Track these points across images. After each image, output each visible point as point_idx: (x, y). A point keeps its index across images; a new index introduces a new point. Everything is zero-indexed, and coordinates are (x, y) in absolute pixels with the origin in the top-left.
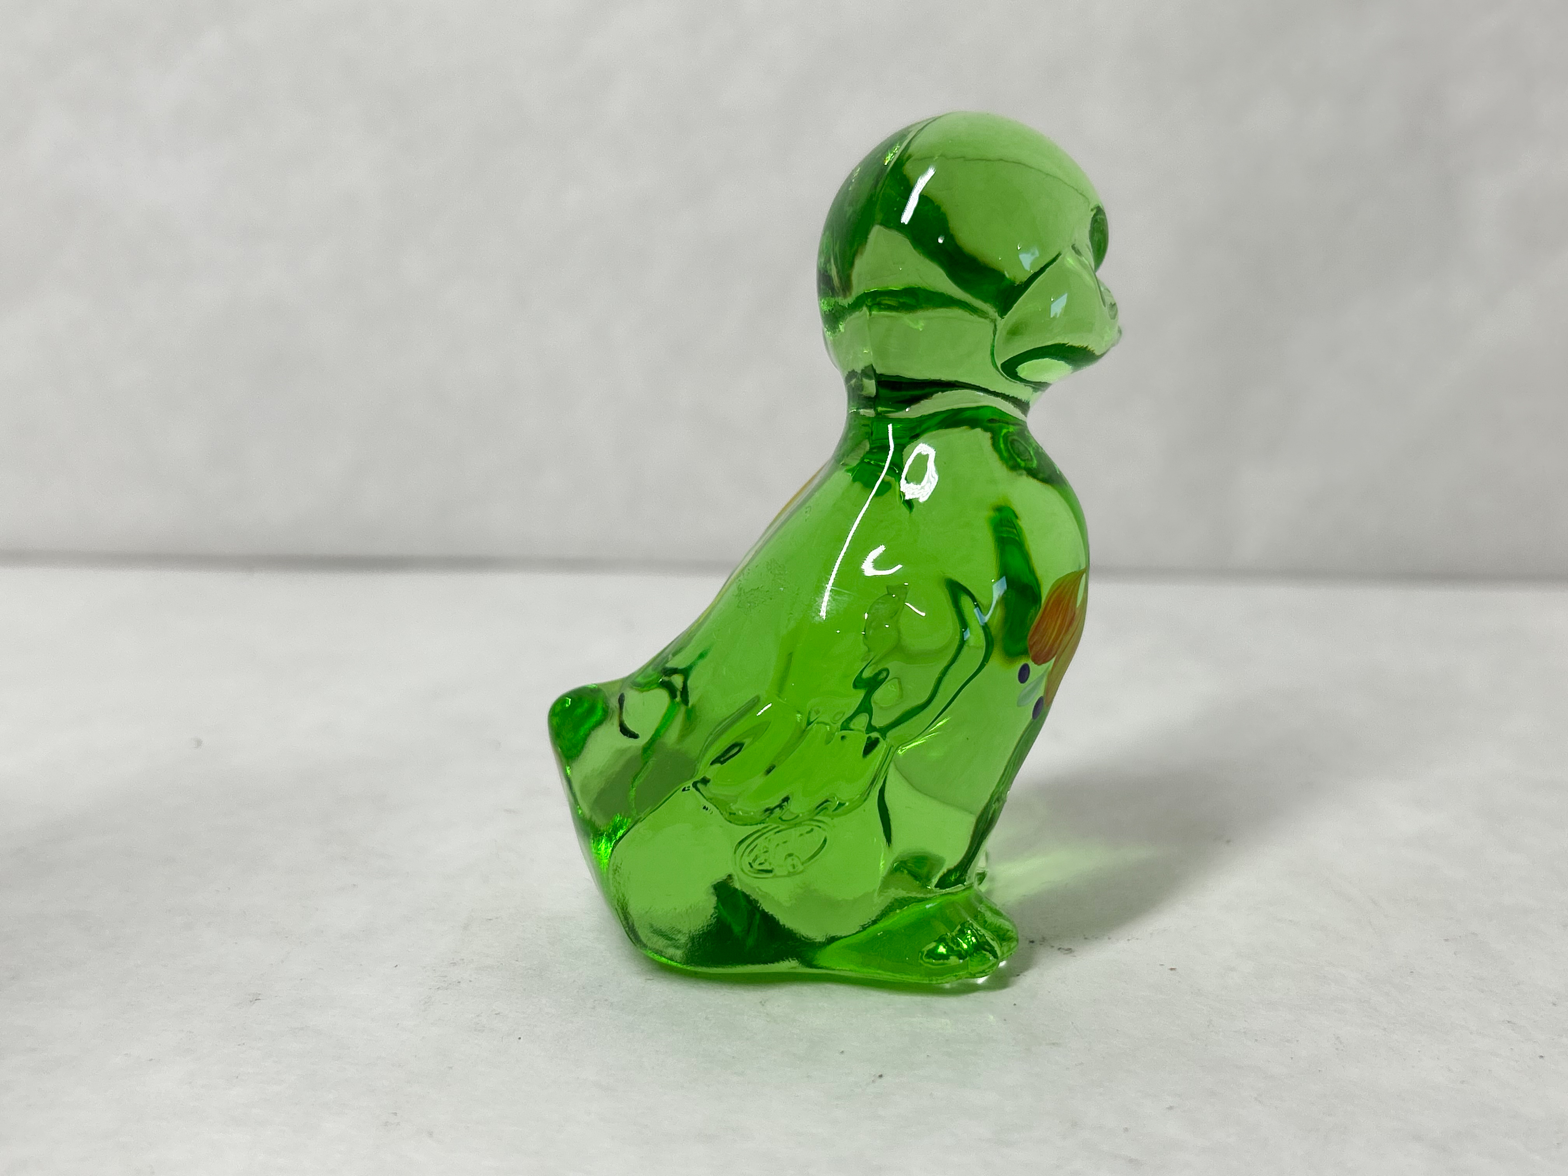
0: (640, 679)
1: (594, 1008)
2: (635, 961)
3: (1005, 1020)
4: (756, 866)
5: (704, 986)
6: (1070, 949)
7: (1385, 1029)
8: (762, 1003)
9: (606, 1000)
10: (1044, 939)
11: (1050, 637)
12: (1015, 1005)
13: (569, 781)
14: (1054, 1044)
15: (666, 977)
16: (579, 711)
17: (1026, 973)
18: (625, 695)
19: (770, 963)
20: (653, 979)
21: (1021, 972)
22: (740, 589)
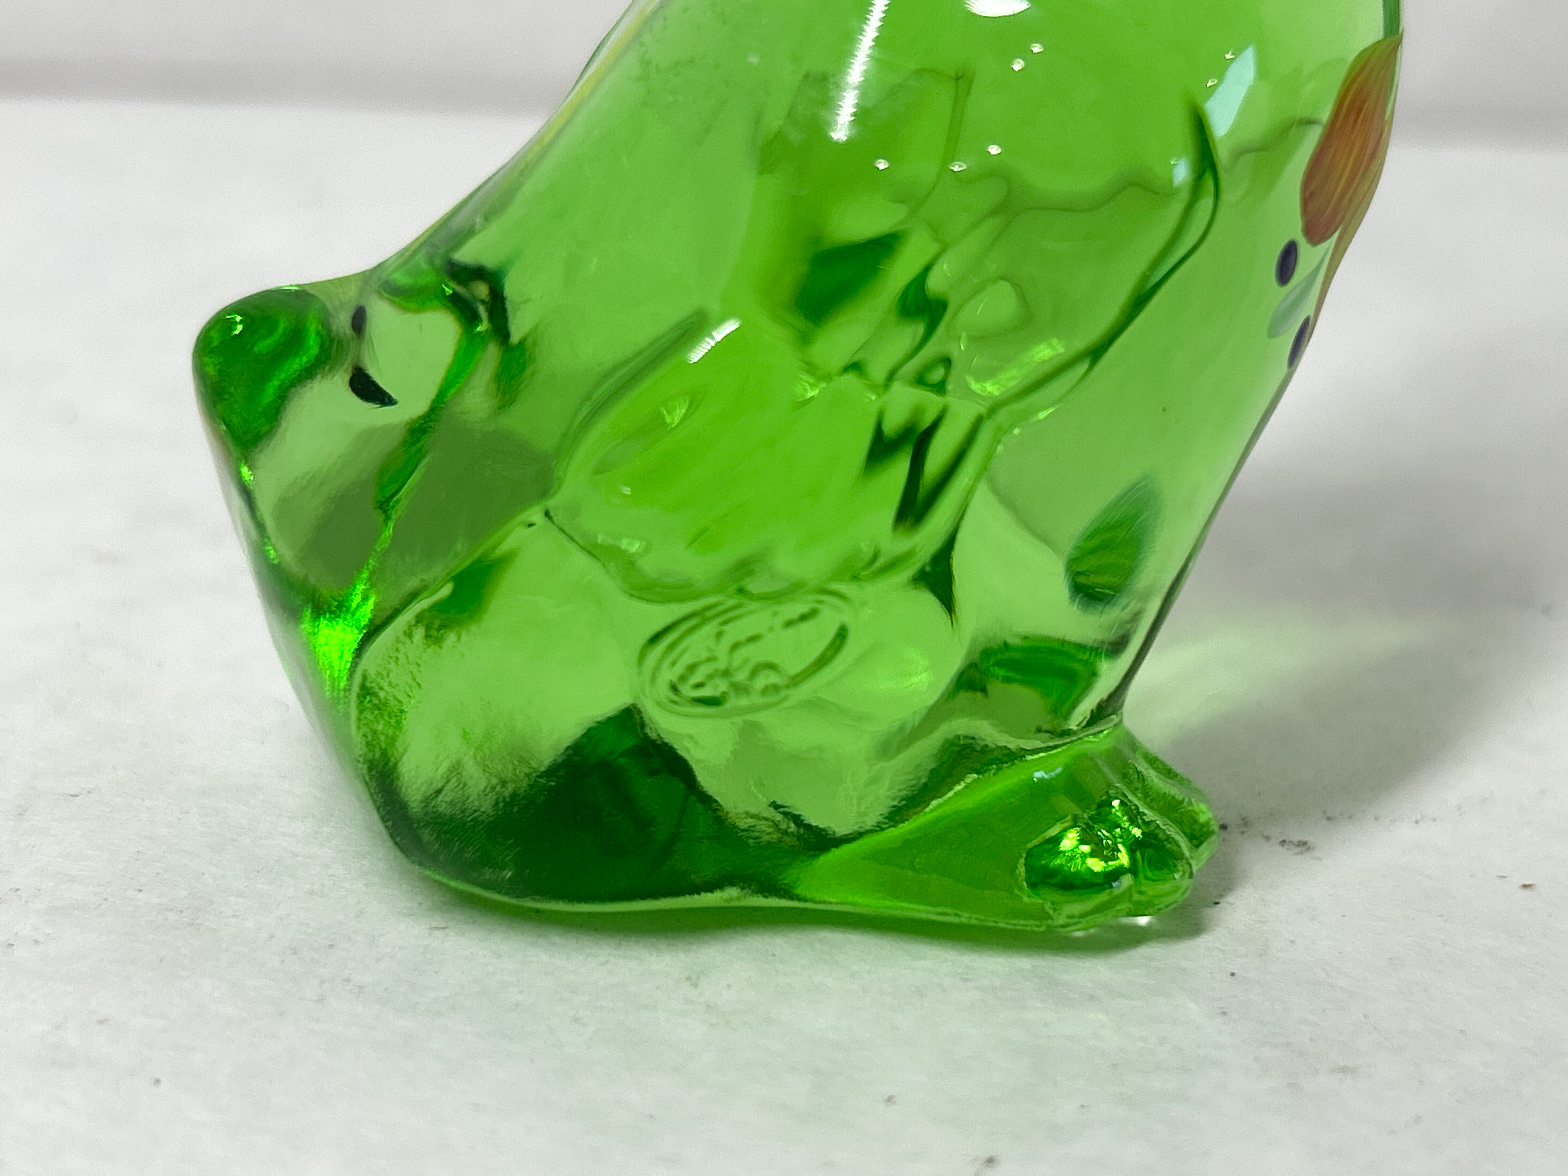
0: (401, 279)
1: (321, 1000)
2: (401, 885)
3: (1224, 1013)
4: (688, 692)
5: (557, 939)
6: (1305, 843)
8: (693, 981)
9: (348, 980)
10: (1245, 823)
11: (1338, 184)
12: (1233, 974)
13: (247, 494)
15: (474, 922)
16: (264, 345)
17: (1230, 898)
18: (369, 311)
19: (706, 891)
20: (445, 928)
21: (1221, 896)
22: (645, 63)
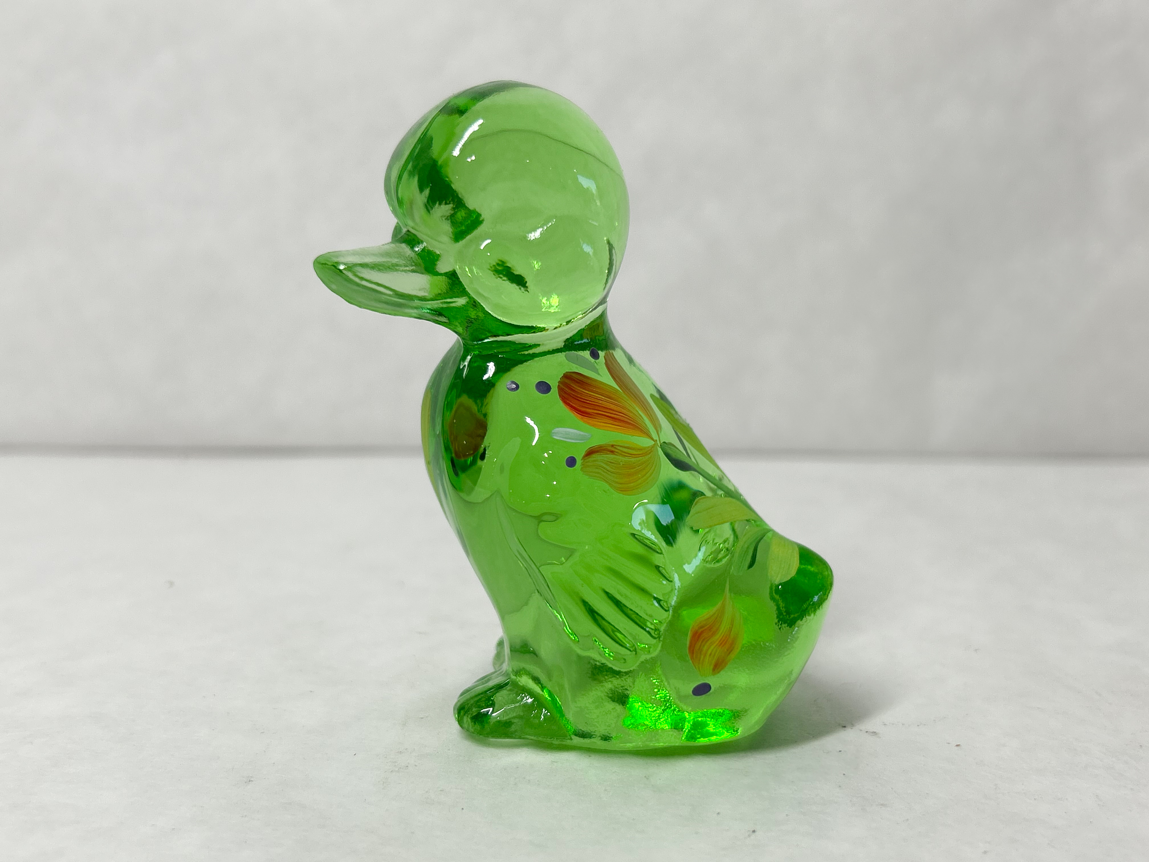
7: (1132, 789)
9: (524, 778)
12: (844, 774)
14: (882, 805)
